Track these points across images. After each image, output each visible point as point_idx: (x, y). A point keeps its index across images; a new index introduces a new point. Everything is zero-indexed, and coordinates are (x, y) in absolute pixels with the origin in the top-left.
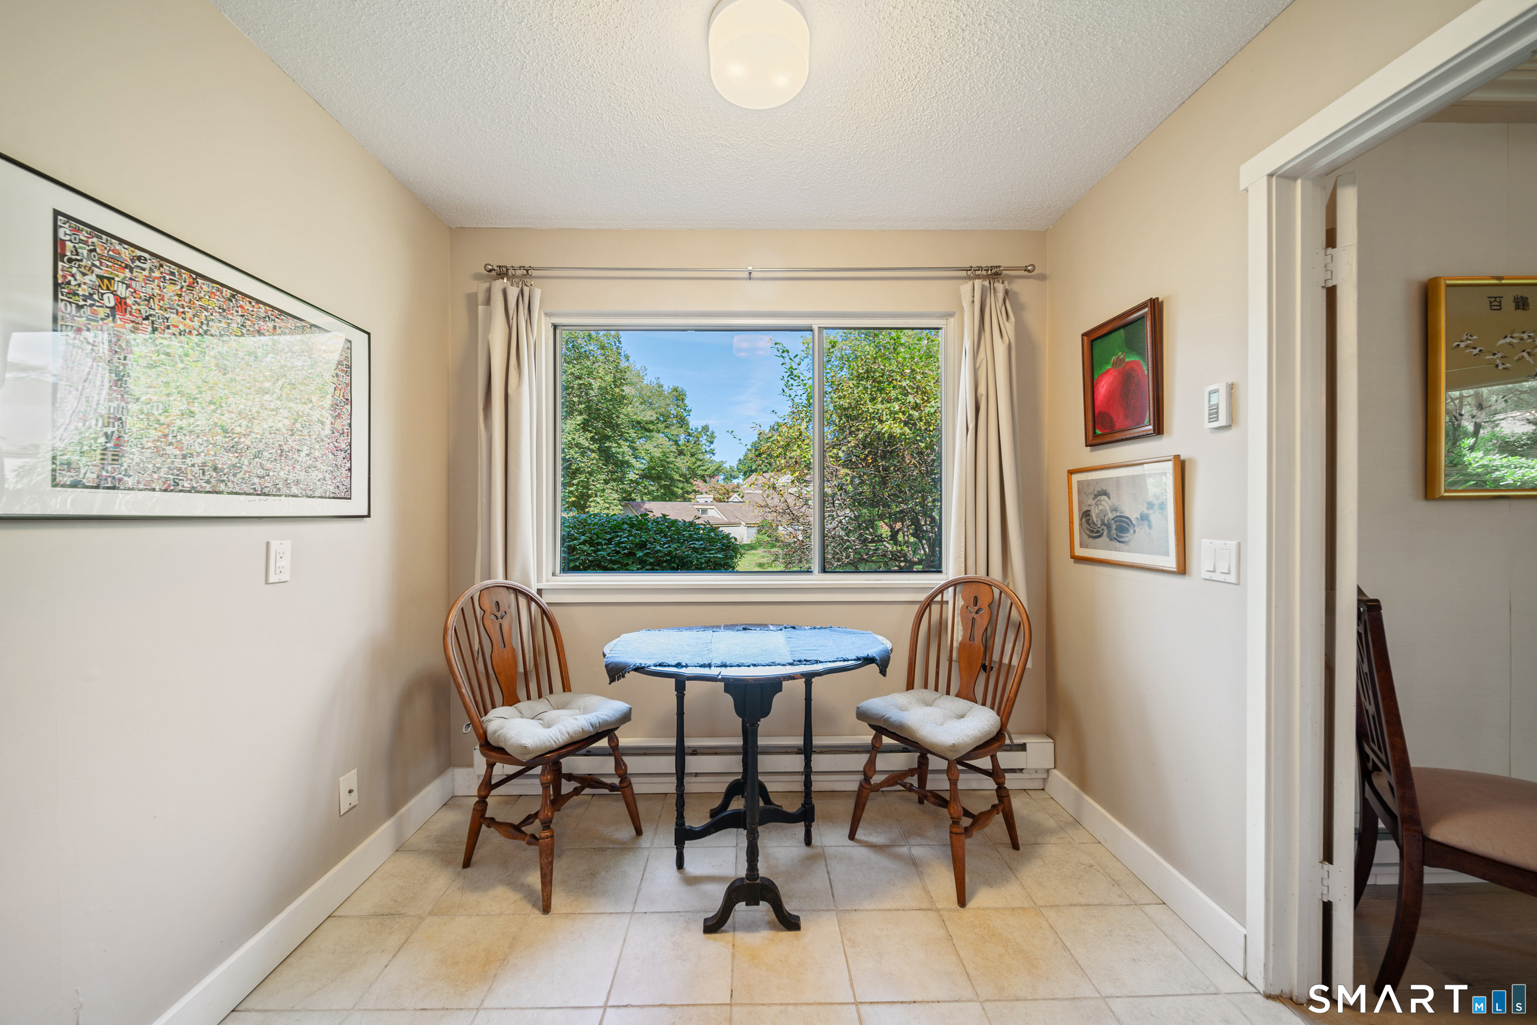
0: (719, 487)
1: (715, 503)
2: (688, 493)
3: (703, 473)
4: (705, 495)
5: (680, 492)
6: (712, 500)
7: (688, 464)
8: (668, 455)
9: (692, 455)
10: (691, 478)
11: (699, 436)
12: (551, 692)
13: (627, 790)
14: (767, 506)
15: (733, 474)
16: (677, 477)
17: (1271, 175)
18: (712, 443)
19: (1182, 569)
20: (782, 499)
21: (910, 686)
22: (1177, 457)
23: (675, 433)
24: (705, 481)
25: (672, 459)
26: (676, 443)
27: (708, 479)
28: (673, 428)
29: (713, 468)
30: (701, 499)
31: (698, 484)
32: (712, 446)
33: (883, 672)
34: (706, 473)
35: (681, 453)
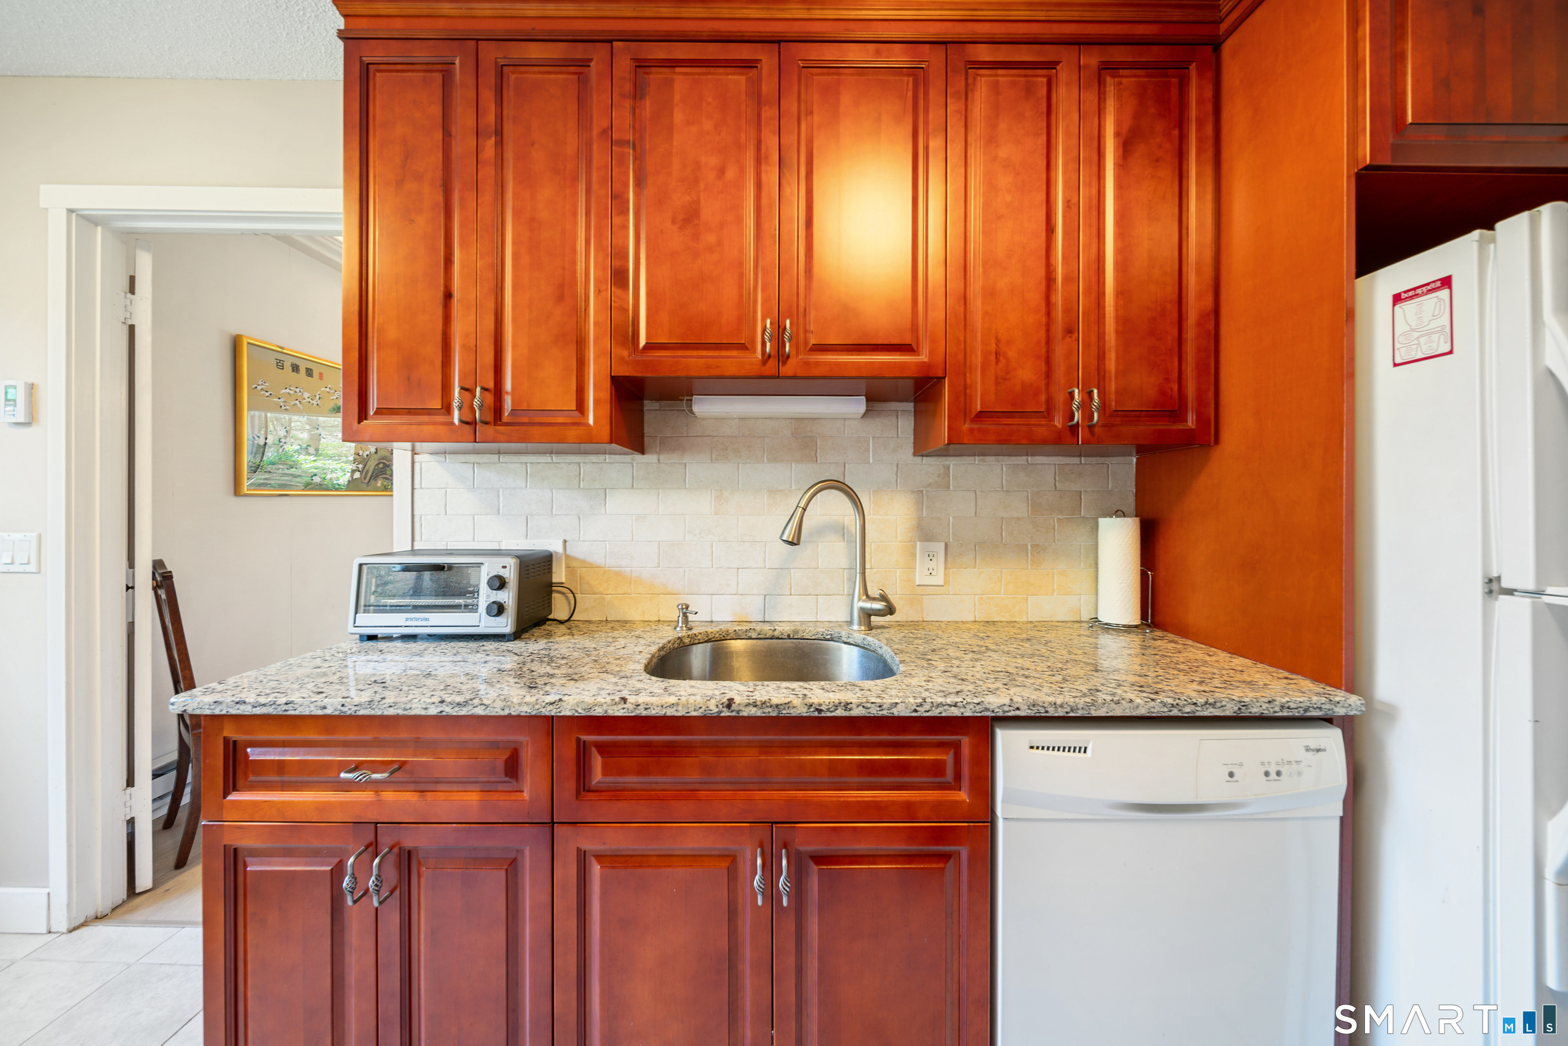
17: (71, 211)
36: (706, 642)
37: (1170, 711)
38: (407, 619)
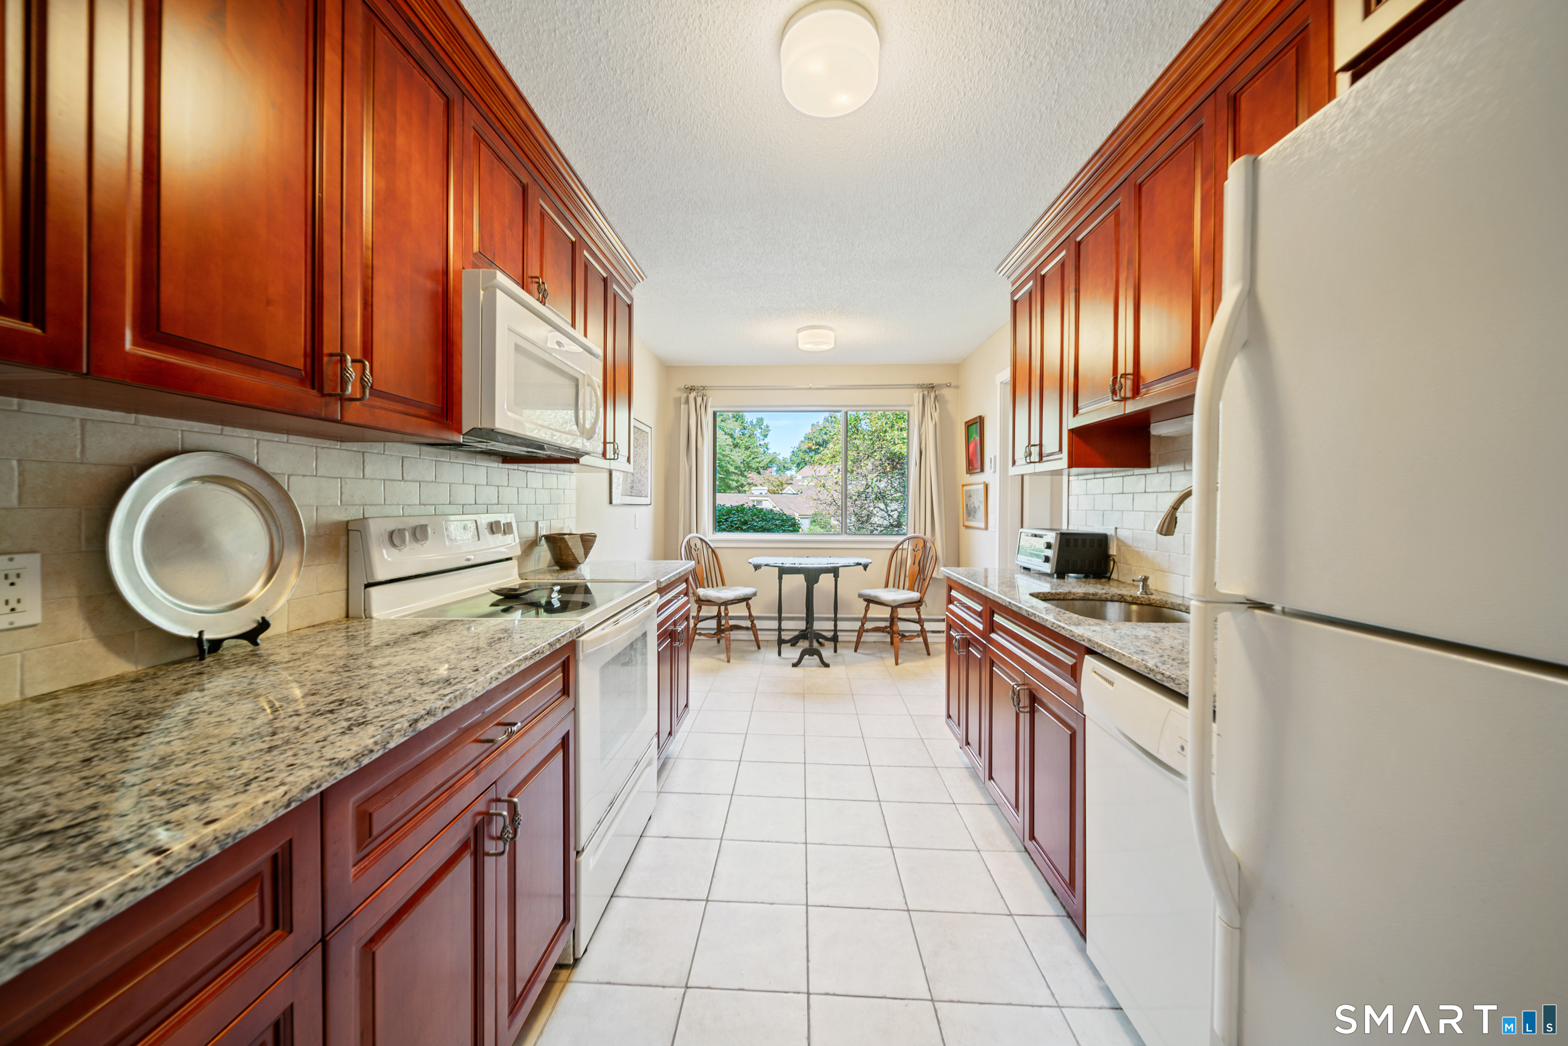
0: (773, 479)
1: (769, 494)
2: (742, 486)
3: (757, 465)
4: (759, 487)
5: (734, 484)
6: (766, 491)
7: (743, 457)
8: (724, 449)
9: (747, 448)
10: (745, 471)
11: (753, 429)
12: (717, 586)
13: (754, 628)
14: (819, 499)
15: (786, 465)
16: (732, 469)
17: (1001, 383)
18: (766, 436)
19: (986, 528)
20: (830, 495)
21: (887, 586)
22: (985, 482)
23: (731, 426)
24: (759, 473)
25: (728, 453)
26: (732, 436)
27: (762, 471)
28: (729, 422)
29: (766, 460)
30: (755, 491)
31: (753, 475)
32: (766, 440)
33: (865, 569)
34: (761, 465)
35: (736, 446)
36: (1148, 605)
37: (1149, 673)
38: (1028, 560)
